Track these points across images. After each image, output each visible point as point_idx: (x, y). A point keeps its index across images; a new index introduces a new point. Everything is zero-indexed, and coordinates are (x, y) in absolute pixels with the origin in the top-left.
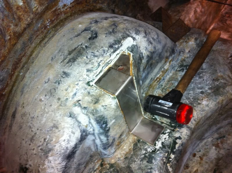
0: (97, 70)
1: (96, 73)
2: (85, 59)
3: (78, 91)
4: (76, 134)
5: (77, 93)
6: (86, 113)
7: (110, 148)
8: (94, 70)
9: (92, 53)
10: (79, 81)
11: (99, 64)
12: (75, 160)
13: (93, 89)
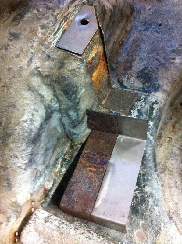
0: (54, 27)
1: (54, 31)
2: (36, 14)
3: (34, 55)
4: (39, 112)
5: (33, 58)
6: (49, 82)
7: (80, 125)
8: (51, 27)
9: (45, 5)
10: (33, 42)
11: (55, 18)
12: (42, 145)
13: (53, 52)
